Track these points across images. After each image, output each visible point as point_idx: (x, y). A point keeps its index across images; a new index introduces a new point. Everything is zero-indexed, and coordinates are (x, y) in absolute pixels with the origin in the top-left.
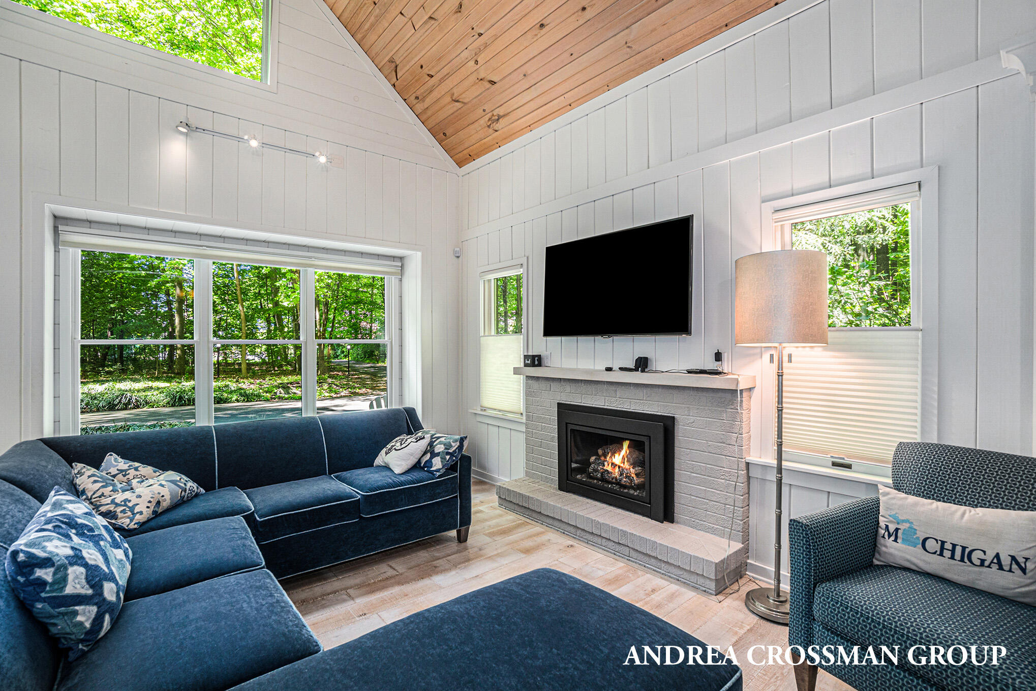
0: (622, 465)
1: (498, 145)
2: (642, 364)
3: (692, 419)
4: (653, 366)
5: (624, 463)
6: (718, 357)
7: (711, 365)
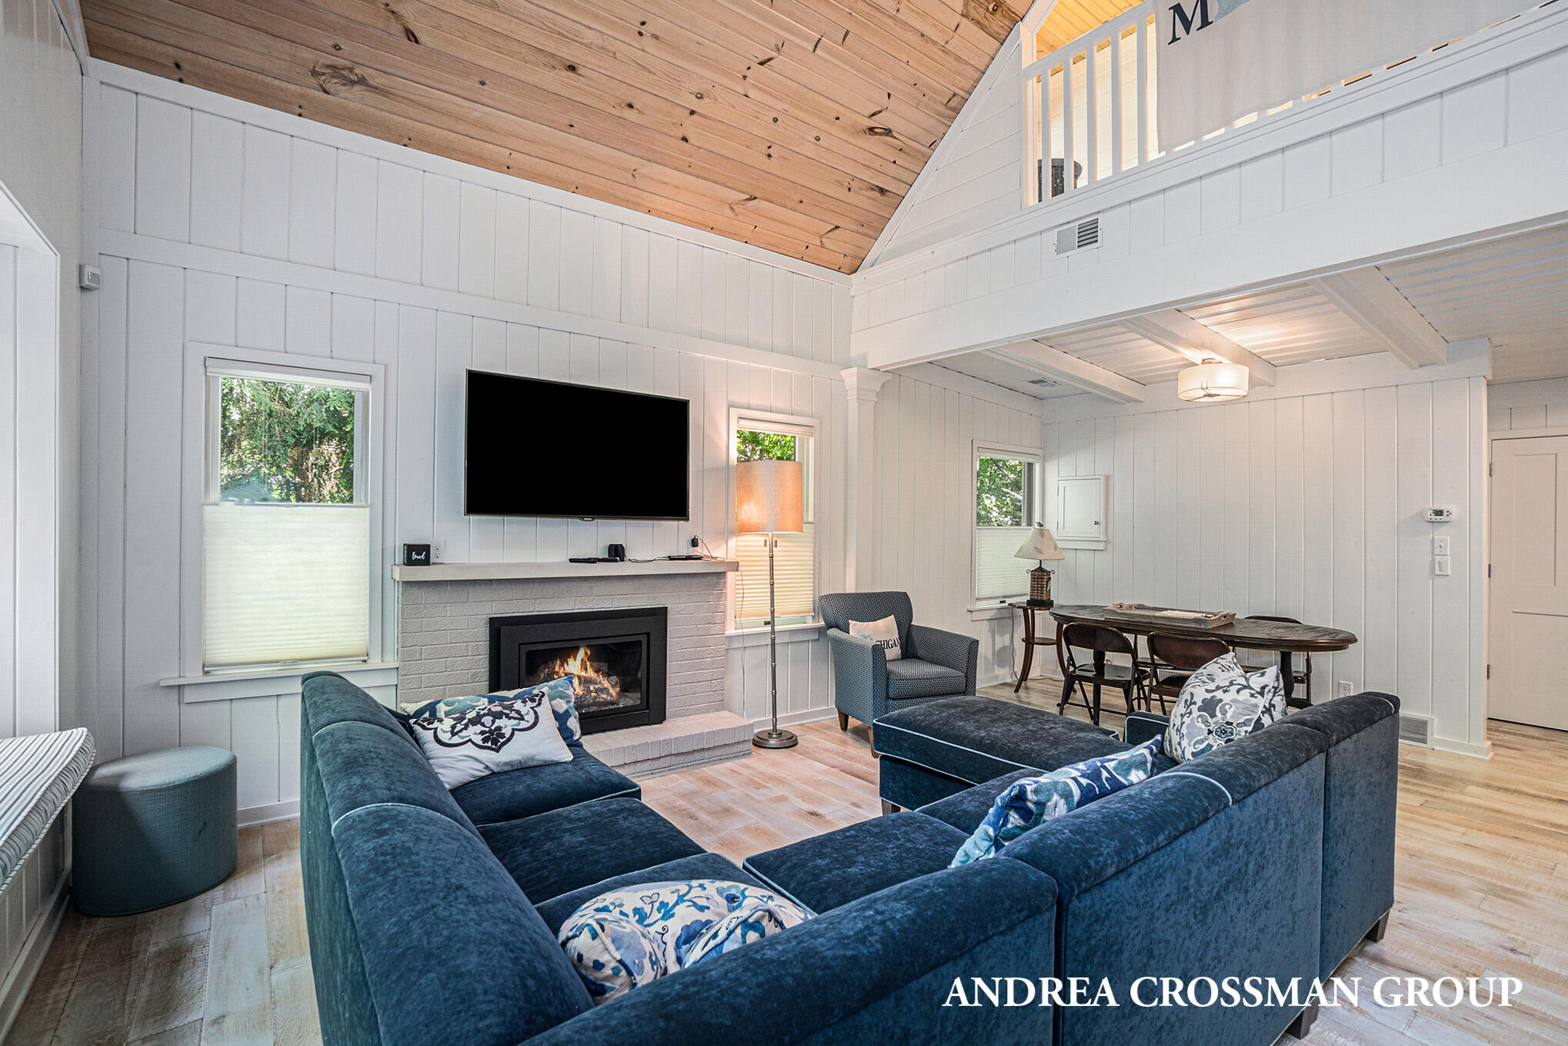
0: (583, 674)
1: (300, 111)
2: (616, 553)
3: (682, 606)
4: (629, 555)
5: (586, 669)
6: (694, 543)
7: (686, 550)
